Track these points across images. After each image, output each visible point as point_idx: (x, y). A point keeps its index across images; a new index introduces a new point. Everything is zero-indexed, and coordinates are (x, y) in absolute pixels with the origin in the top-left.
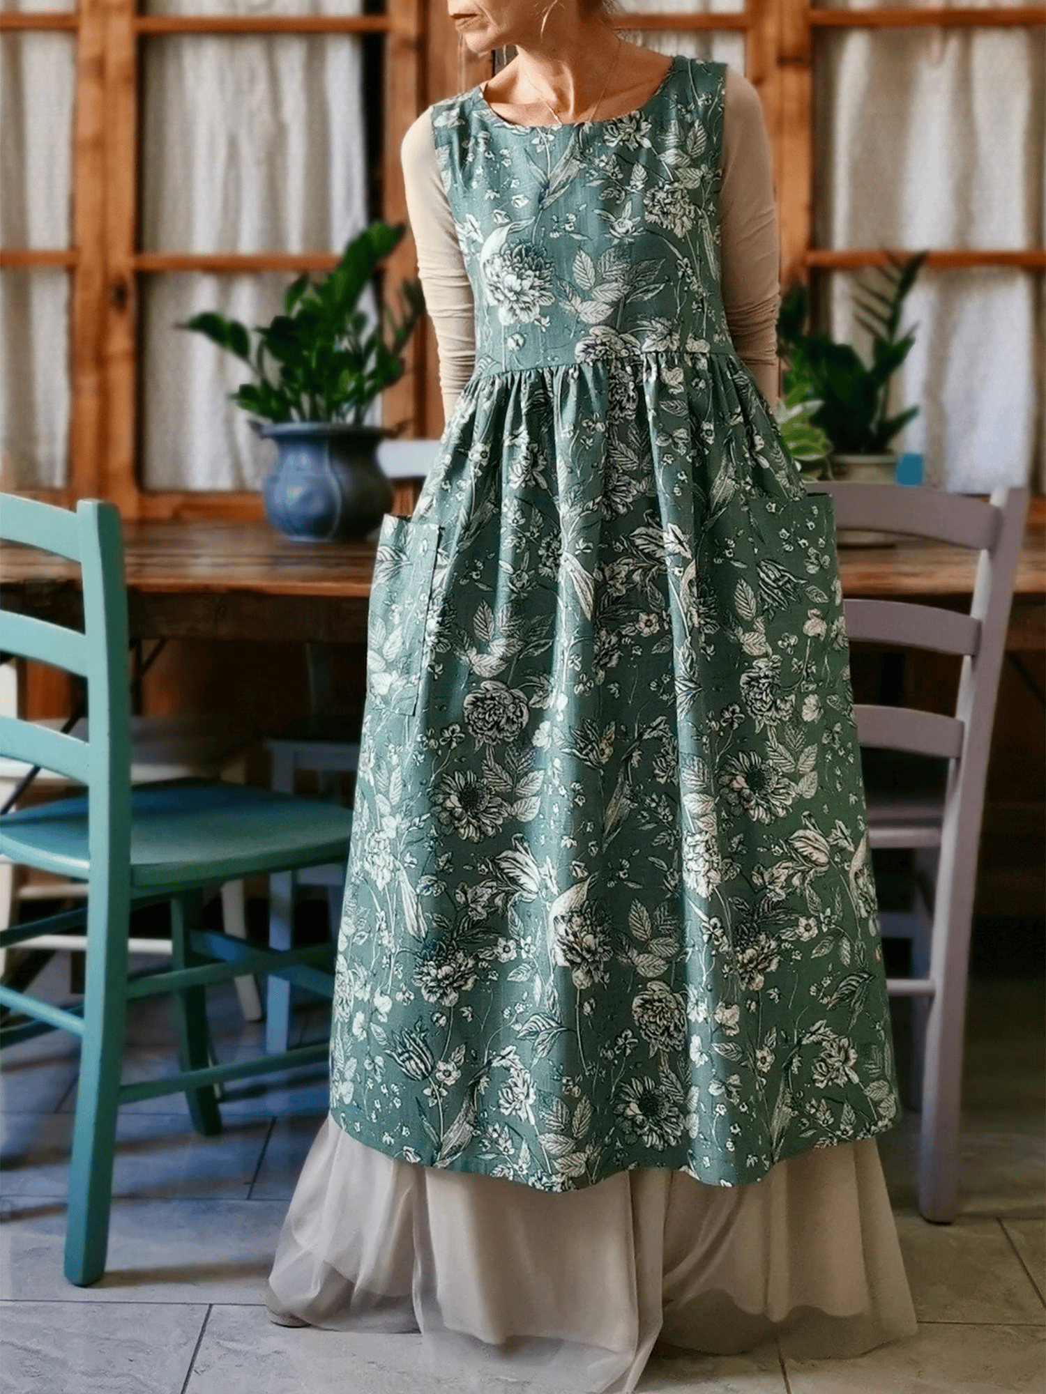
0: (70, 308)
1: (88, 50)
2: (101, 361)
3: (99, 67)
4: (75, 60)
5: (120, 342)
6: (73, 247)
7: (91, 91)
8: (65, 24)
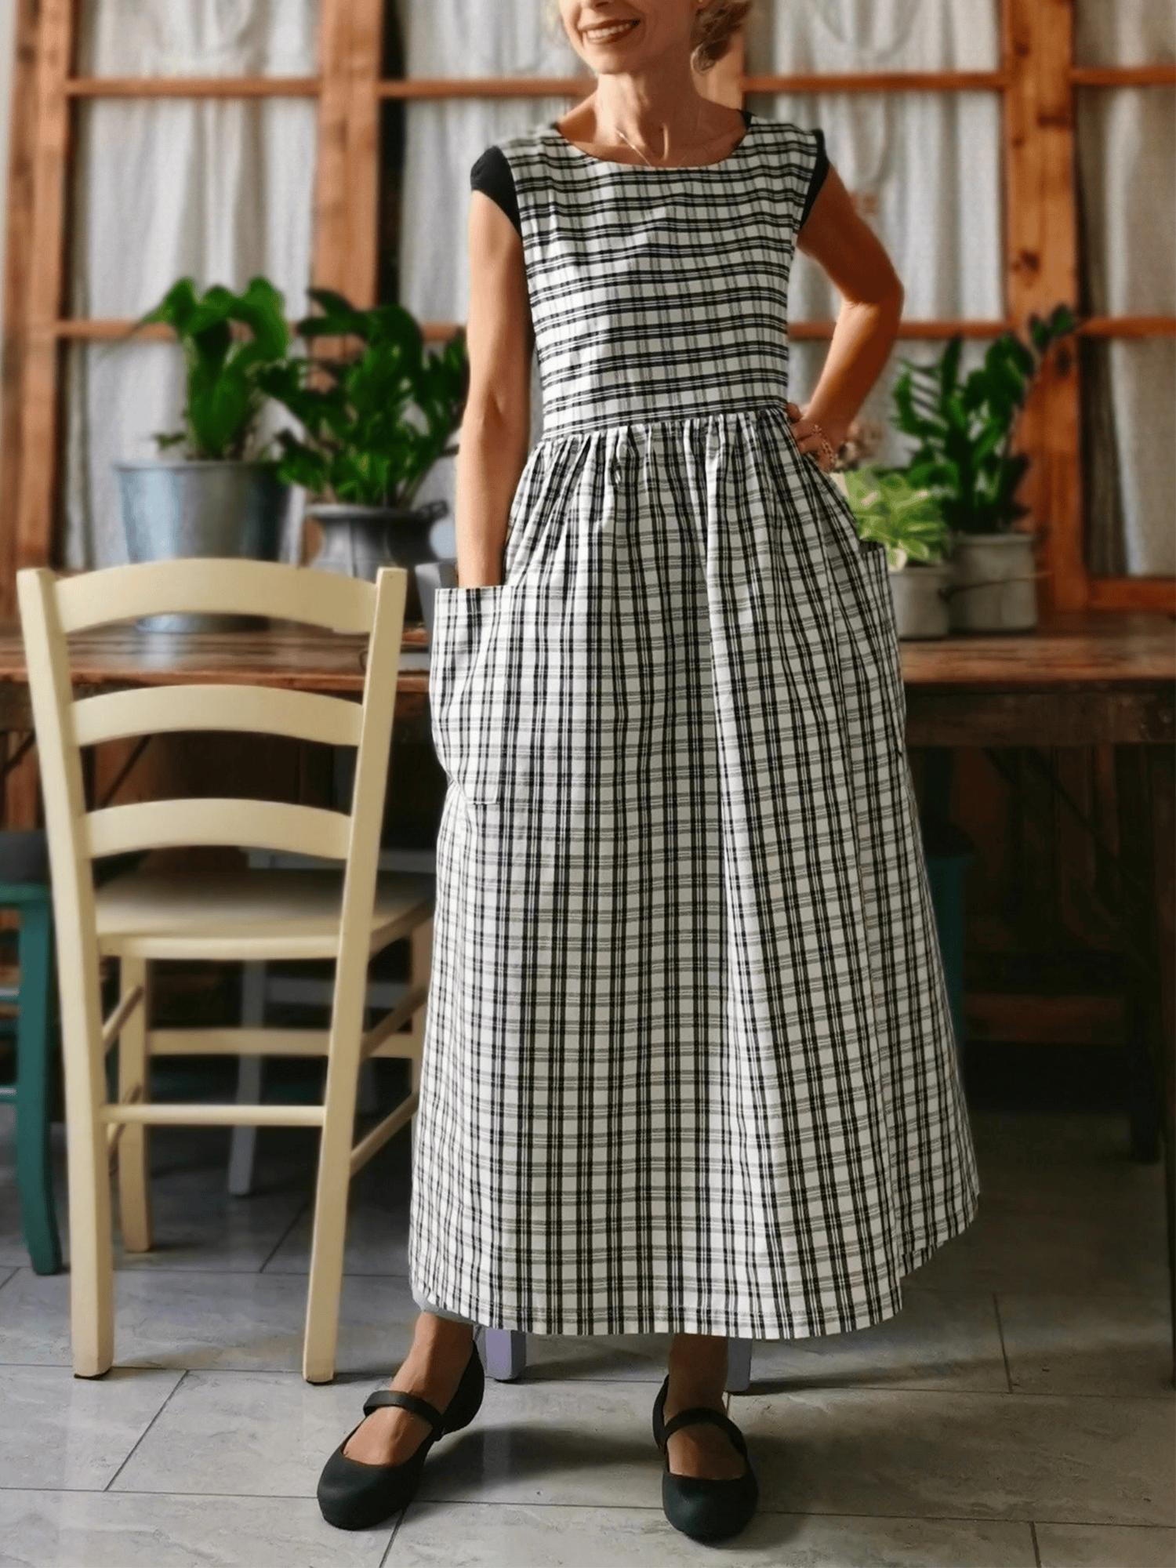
1: (330, 113)
3: (341, 132)
7: (333, 157)
8: (306, 90)
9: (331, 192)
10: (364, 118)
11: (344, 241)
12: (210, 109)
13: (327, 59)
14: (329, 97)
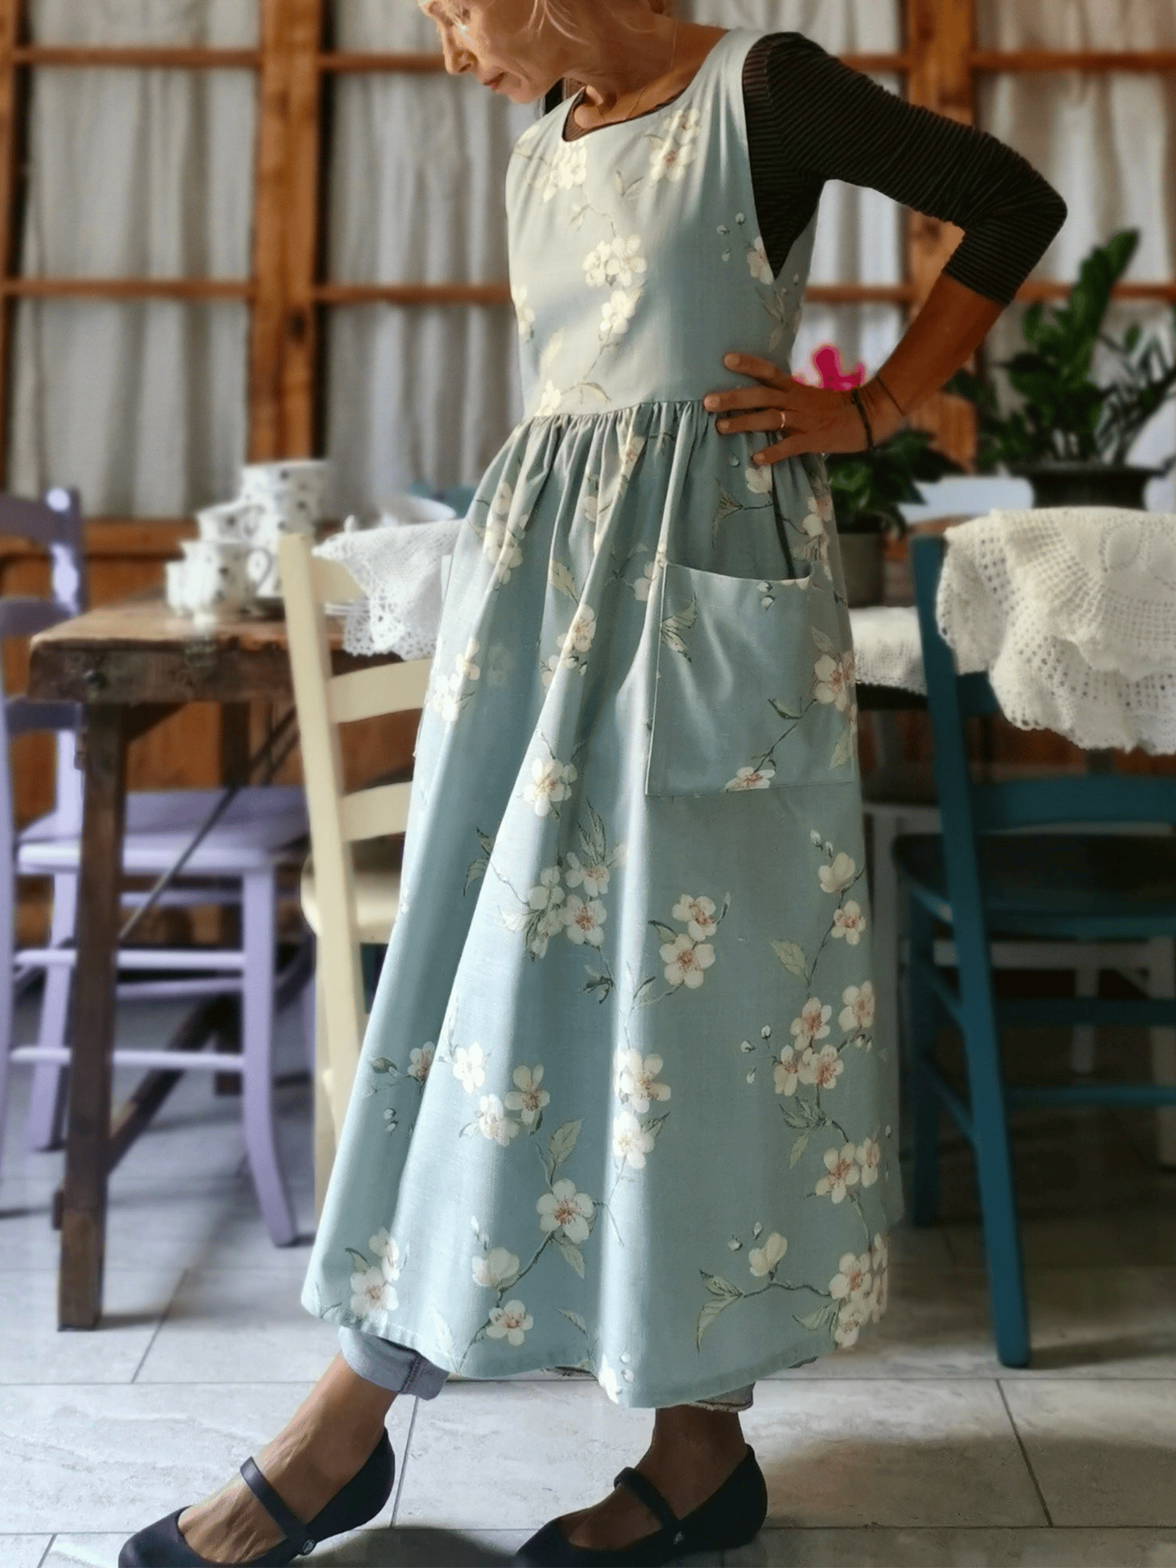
0: (250, 340)
1: (272, 86)
2: (279, 393)
3: (282, 102)
4: (259, 94)
5: (298, 373)
6: (254, 280)
7: (273, 126)
8: (249, 61)
9: (271, 160)
10: (303, 89)
11: (284, 206)
12: (156, 77)
13: (270, 32)
14: (272, 68)
